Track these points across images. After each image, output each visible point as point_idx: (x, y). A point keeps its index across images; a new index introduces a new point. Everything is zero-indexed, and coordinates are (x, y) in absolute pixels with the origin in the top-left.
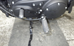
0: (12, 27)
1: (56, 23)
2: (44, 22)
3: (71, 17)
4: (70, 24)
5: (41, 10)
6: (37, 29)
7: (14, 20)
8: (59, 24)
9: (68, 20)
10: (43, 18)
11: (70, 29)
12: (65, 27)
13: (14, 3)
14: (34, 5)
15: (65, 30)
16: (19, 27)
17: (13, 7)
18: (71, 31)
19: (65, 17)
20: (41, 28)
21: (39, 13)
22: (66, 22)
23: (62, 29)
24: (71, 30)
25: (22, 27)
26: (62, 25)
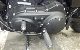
0: (3, 44)
1: (53, 40)
2: (46, 36)
3: (67, 35)
4: (67, 42)
5: (42, 24)
6: (34, 46)
7: (6, 37)
8: (57, 41)
9: (65, 37)
10: (45, 32)
11: (68, 47)
12: (63, 45)
13: (15, 15)
14: (36, 18)
15: (64, 48)
16: (13, 44)
17: (13, 19)
18: (70, 49)
19: (62, 35)
20: (38, 45)
21: (40, 27)
22: (63, 39)
23: (61, 47)
24: (70, 47)
25: (16, 45)
26: (60, 42)
